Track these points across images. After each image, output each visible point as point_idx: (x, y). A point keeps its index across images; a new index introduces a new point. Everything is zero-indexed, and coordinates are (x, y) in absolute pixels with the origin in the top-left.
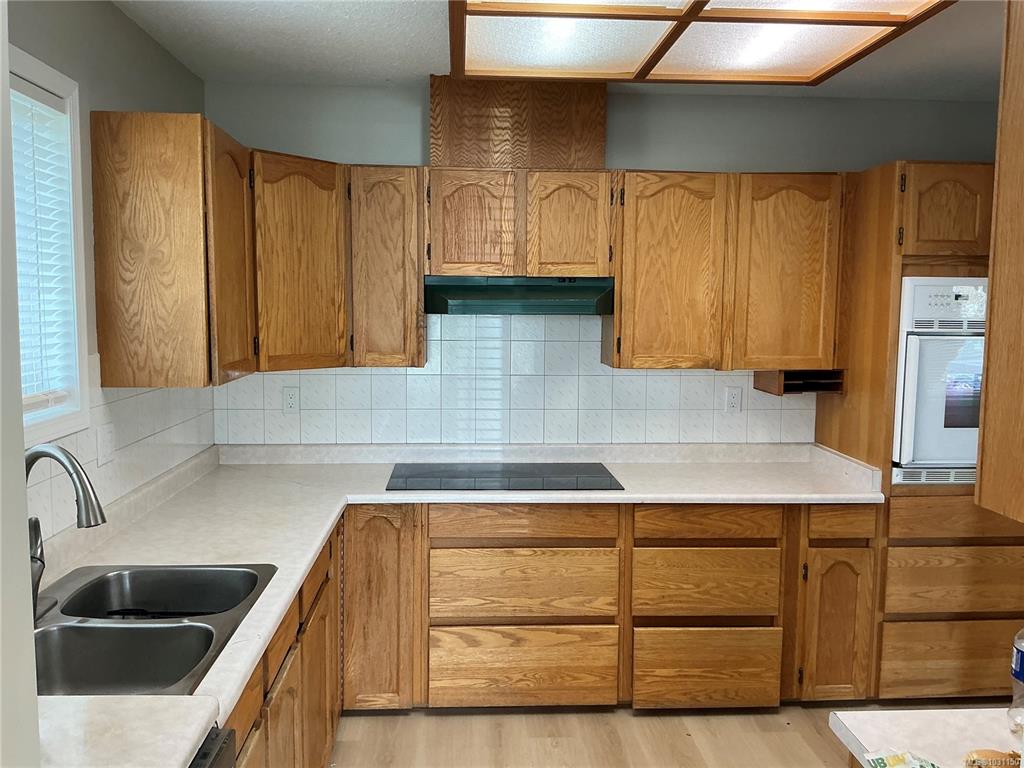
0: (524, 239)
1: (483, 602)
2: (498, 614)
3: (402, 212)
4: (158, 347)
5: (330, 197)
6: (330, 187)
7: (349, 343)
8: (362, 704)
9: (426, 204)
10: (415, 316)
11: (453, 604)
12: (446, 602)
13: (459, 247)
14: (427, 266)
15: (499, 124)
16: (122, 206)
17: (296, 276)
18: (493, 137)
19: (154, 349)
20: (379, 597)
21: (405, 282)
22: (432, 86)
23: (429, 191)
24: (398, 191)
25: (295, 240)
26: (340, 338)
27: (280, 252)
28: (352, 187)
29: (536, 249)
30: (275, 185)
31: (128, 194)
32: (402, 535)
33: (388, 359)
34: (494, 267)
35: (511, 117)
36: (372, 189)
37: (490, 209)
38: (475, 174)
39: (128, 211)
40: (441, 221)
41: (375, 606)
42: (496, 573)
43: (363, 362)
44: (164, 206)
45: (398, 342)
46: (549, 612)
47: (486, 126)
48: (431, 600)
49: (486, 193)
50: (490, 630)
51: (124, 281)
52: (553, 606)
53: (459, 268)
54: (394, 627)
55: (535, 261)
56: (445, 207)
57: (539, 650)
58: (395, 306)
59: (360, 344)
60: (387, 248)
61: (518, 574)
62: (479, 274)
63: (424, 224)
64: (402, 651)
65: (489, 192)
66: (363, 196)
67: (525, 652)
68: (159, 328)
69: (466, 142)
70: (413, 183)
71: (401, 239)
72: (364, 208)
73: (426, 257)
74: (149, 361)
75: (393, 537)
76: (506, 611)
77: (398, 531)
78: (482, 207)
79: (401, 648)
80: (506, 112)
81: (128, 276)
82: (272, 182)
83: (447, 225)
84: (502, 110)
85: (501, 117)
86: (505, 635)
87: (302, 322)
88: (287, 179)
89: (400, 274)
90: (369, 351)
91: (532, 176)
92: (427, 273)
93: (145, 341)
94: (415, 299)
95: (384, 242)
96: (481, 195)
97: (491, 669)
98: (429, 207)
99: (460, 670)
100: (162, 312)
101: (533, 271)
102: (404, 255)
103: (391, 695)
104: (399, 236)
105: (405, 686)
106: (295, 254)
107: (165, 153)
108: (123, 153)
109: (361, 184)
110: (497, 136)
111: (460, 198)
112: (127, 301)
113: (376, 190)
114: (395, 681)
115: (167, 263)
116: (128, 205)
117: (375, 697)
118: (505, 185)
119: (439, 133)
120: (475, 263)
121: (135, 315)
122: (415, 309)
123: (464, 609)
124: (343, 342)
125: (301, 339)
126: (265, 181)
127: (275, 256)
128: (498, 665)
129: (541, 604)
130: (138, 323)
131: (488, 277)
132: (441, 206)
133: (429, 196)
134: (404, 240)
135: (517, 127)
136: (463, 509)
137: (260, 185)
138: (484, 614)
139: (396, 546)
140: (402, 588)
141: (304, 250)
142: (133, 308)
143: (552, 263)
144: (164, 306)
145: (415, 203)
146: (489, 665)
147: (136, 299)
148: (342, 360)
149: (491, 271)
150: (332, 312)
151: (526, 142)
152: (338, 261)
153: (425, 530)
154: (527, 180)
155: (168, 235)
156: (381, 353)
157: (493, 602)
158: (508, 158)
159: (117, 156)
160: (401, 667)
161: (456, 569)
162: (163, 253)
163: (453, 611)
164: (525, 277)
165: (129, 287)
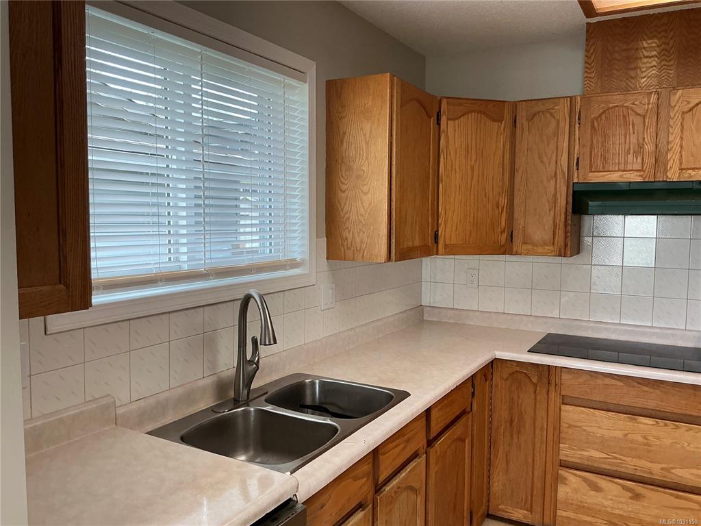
0: (666, 148)
1: (607, 456)
2: (620, 469)
3: (556, 134)
4: (359, 234)
5: (499, 127)
6: (500, 120)
7: (509, 237)
8: (503, 513)
9: (577, 125)
10: (563, 216)
11: (580, 453)
12: (573, 449)
13: (604, 158)
14: (576, 176)
15: (646, 54)
16: (342, 142)
17: (469, 186)
18: (641, 65)
19: (356, 235)
20: (518, 434)
21: (556, 188)
22: (587, 31)
23: (580, 115)
24: (554, 118)
25: (469, 160)
26: (503, 232)
27: (458, 170)
28: (518, 118)
29: (677, 157)
30: (457, 121)
31: (346, 133)
32: (538, 388)
33: (540, 250)
34: (636, 173)
35: (658, 46)
36: (533, 117)
37: (633, 125)
38: (622, 97)
39: (345, 144)
40: (589, 137)
41: (515, 440)
42: (619, 434)
43: (519, 251)
44: (365, 140)
45: (548, 236)
46: (669, 478)
47: (635, 56)
48: (561, 445)
49: (630, 112)
50: (611, 481)
51: (341, 191)
52: (672, 473)
53: (603, 176)
54: (530, 460)
55: (676, 166)
56: (593, 126)
57: (657, 508)
58: (548, 208)
59: (518, 238)
60: (542, 162)
61: (640, 439)
62: (622, 180)
63: (575, 141)
64: (535, 480)
65: (633, 110)
66: (525, 123)
67: (644, 507)
68: (360, 221)
69: (615, 72)
70: (566, 110)
71: (555, 155)
72: (525, 132)
73: (575, 168)
74: (353, 244)
75: (531, 389)
76: (628, 468)
77: (535, 385)
78: (626, 123)
79: (535, 477)
80: (653, 43)
81: (344, 187)
82: (453, 119)
83: (595, 141)
84: (649, 42)
85: (649, 48)
86: (624, 487)
87: (472, 221)
88: (465, 117)
89: (553, 182)
90: (524, 243)
91: (675, 94)
92: (576, 181)
93: (352, 230)
94: (564, 203)
95: (540, 158)
96: (626, 114)
97: (611, 514)
98: (579, 128)
99: (583, 507)
100: (362, 211)
101: (673, 175)
102: (556, 168)
103: (526, 512)
104: (553, 152)
105: (537, 508)
106: (469, 171)
107: (368, 103)
108: (343, 107)
109: (524, 113)
110: (644, 63)
111: (607, 118)
112: (342, 204)
113: (536, 119)
114: (529, 502)
115: (366, 178)
116: (345, 140)
117: (512, 510)
118: (649, 104)
119: (592, 68)
120: (619, 171)
121: (347, 213)
122: (564, 210)
123: (589, 458)
124: (504, 236)
125: (470, 233)
126: (448, 119)
127: (453, 172)
128: (617, 512)
129: (662, 469)
130: (348, 218)
131: (630, 182)
132: (590, 124)
133: (579, 119)
134: (557, 155)
135: (664, 54)
136: (591, 376)
137: (445, 122)
138: (608, 467)
139: (533, 396)
140: (538, 431)
141: (476, 168)
142: (346, 208)
143: (693, 169)
144: (363, 206)
145: (567, 126)
146: (609, 510)
147: (348, 202)
148: (502, 249)
149: (634, 177)
150: (497, 212)
151: (672, 66)
152: (503, 175)
153: (558, 388)
154: (670, 97)
155: (367, 159)
156: (534, 245)
157: (616, 458)
158: (655, 81)
159: (340, 108)
160: (535, 493)
161: (584, 424)
162: (364, 171)
163: (580, 458)
164: (666, 181)
165: (343, 195)
